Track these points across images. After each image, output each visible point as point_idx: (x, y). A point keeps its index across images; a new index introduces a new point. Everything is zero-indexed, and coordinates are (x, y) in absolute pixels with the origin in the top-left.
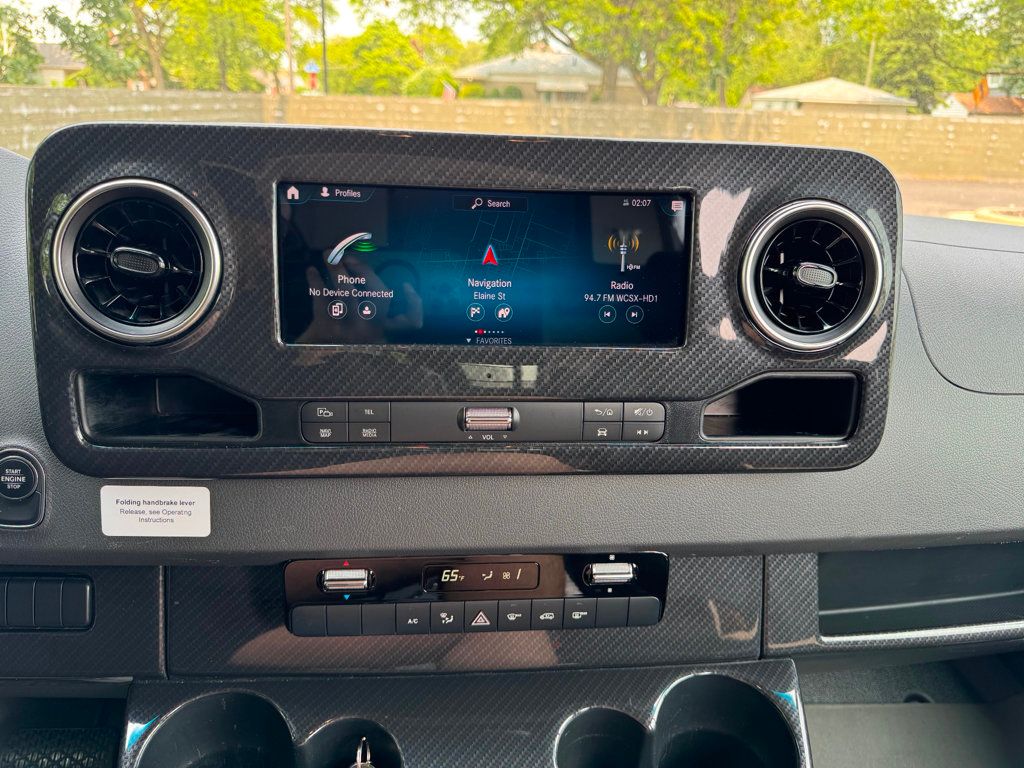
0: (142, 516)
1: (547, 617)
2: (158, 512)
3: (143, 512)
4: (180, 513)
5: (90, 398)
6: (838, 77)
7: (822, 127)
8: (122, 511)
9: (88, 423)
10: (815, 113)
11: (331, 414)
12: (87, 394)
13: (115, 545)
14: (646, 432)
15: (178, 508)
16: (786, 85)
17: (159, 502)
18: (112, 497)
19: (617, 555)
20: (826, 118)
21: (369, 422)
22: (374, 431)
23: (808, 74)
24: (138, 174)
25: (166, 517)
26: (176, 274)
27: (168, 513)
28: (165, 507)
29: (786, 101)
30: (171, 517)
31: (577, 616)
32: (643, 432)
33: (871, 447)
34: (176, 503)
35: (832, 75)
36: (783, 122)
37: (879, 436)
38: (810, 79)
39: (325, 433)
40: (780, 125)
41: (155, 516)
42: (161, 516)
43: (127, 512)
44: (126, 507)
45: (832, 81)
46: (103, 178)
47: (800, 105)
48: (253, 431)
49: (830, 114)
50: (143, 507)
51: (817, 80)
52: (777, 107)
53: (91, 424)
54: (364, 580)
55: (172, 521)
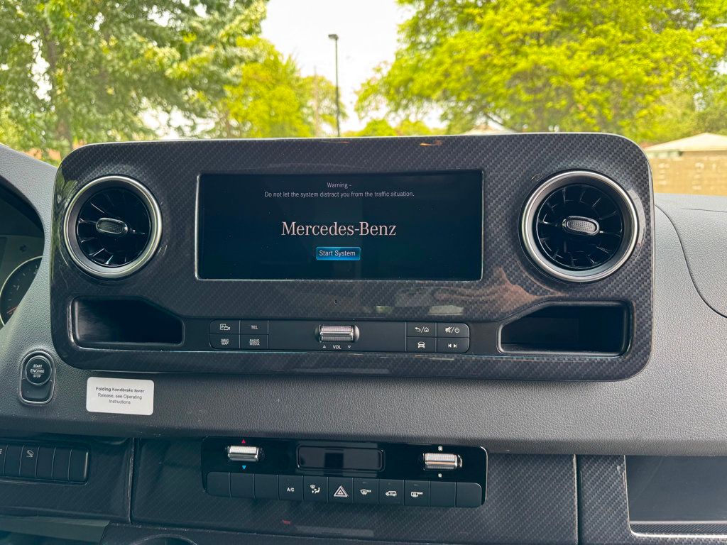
0: (112, 399)
1: (391, 495)
2: (121, 397)
3: (112, 396)
4: (134, 397)
5: (81, 317)
6: (709, 132)
7: (700, 168)
8: (99, 395)
9: (79, 333)
10: (693, 158)
11: (229, 328)
12: (79, 313)
13: (93, 419)
14: (455, 346)
15: (133, 394)
16: (670, 140)
17: (122, 390)
18: (94, 385)
19: (444, 447)
20: (701, 161)
21: (254, 335)
22: (258, 340)
23: (685, 131)
24: (116, 173)
25: (125, 400)
26: (134, 235)
27: (128, 397)
28: (126, 393)
29: (670, 152)
30: (129, 400)
31: (415, 495)
32: (452, 346)
33: (642, 361)
34: (132, 391)
35: (705, 131)
36: (667, 166)
37: (648, 352)
38: (688, 135)
39: (225, 342)
40: (664, 168)
41: (119, 399)
42: (123, 399)
43: (102, 396)
44: (102, 392)
45: (706, 135)
46: (97, 176)
47: (681, 153)
48: (179, 341)
49: (705, 158)
50: (112, 393)
51: (695, 135)
52: (663, 156)
53: (82, 334)
54: (255, 454)
55: (129, 403)
